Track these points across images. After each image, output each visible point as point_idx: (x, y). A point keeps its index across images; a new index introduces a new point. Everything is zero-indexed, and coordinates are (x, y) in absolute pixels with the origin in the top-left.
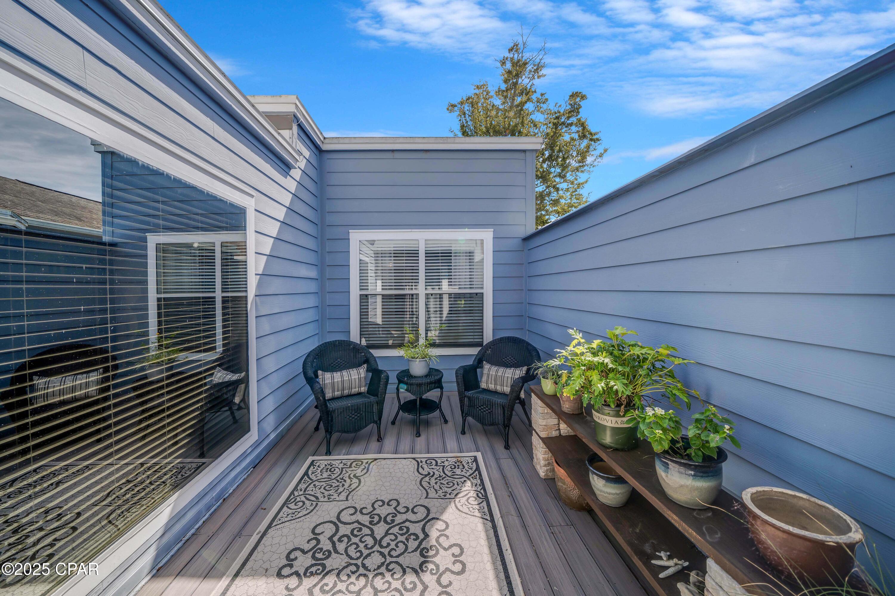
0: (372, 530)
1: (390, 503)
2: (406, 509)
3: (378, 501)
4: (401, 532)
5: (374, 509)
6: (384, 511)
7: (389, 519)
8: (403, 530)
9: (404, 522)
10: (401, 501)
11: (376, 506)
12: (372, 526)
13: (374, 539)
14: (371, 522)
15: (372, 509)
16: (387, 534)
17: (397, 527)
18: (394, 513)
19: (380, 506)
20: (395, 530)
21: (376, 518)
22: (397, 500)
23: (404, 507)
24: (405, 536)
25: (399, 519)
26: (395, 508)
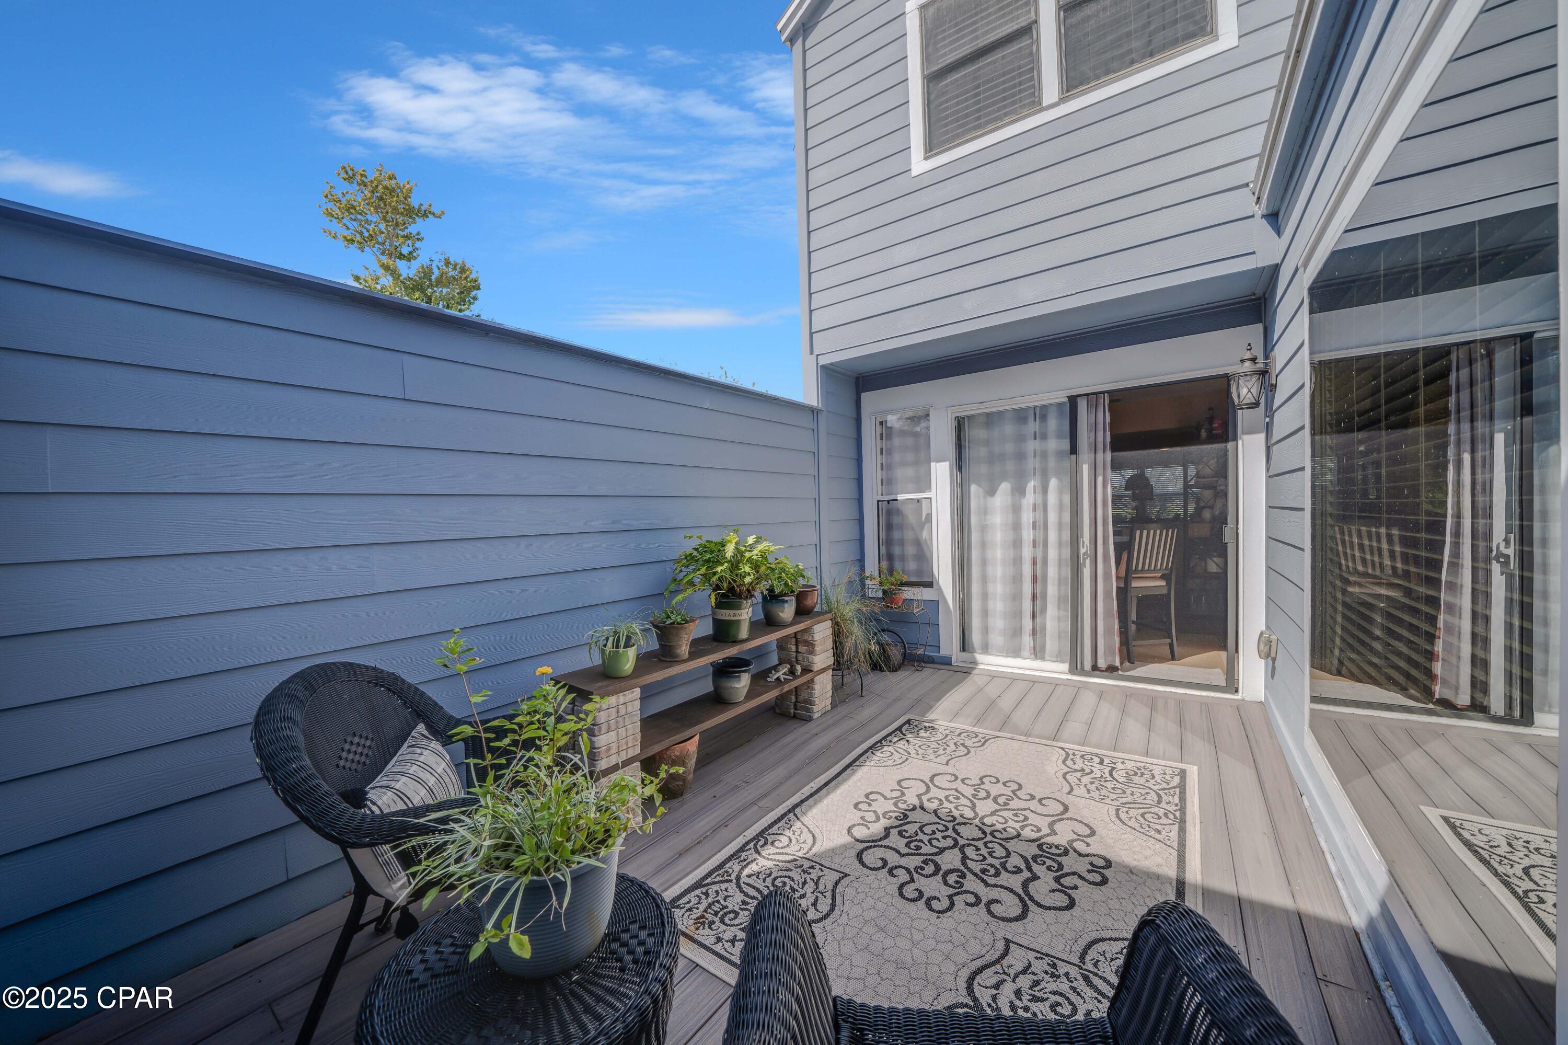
0: (964, 863)
1: (916, 895)
2: (894, 871)
3: (939, 912)
4: (920, 844)
5: (950, 897)
6: (933, 886)
7: (930, 869)
8: (916, 846)
9: (908, 854)
10: (894, 889)
11: (945, 903)
12: (963, 869)
13: (963, 853)
14: (963, 876)
15: (955, 898)
16: (942, 851)
17: (921, 851)
18: (918, 873)
19: (938, 899)
20: (926, 849)
21: (952, 879)
22: (901, 895)
23: (895, 876)
24: (918, 838)
25: (913, 862)
26: (912, 880)
